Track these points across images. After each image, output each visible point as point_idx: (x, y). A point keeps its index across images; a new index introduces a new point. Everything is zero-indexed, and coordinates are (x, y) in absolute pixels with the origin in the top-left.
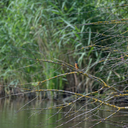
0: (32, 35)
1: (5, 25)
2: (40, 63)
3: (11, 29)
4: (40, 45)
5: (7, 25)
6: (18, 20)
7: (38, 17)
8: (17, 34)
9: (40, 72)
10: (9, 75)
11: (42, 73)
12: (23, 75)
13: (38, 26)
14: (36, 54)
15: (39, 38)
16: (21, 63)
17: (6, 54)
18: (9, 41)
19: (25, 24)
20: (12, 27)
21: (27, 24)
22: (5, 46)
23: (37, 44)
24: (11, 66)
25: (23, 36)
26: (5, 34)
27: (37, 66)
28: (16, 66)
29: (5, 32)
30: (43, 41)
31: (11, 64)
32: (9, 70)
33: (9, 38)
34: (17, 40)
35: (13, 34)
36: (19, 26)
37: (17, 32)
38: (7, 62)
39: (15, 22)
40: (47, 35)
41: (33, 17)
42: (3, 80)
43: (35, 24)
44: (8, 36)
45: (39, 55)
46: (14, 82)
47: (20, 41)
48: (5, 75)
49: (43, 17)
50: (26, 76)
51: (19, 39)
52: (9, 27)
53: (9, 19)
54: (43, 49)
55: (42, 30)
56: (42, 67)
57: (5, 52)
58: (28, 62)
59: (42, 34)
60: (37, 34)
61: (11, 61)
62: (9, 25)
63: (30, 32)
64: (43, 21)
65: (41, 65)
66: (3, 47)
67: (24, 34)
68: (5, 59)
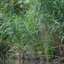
0: (38, 28)
1: (24, 24)
2: (42, 42)
3: (27, 25)
4: (42, 33)
5: (25, 23)
6: (30, 21)
7: (41, 19)
8: (30, 28)
9: (42, 47)
10: (26, 49)
11: (43, 47)
12: (33, 48)
13: (40, 24)
14: (40, 37)
15: (41, 30)
16: (32, 42)
17: (25, 38)
18: (26, 31)
19: (34, 23)
20: (28, 24)
21: (35, 23)
22: (24, 34)
23: (40, 33)
24: (27, 44)
25: (33, 29)
26: (24, 28)
27: (40, 44)
28: (30, 44)
29: (24, 27)
30: (43, 31)
31: (27, 43)
32: (26, 46)
33: (26, 30)
34: (30, 31)
35: (28, 28)
36: (31, 24)
37: (30, 27)
38: (25, 42)
39: (29, 22)
40: (45, 28)
41: (38, 19)
42: (23, 51)
43: (39, 23)
44: (26, 29)
45: (41, 38)
46: (29, 52)
47: (32, 31)
48: (24, 48)
49: (43, 19)
50: (35, 49)
51: (31, 30)
52: (26, 24)
53: (26, 20)
54: (43, 35)
55: (43, 26)
56: (43, 44)
57: (24, 37)
58: (36, 42)
59: (42, 28)
60: (40, 28)
61: (27, 41)
62: (26, 23)
63: (37, 27)
64: (43, 21)
65: (42, 43)
66: (23, 35)
67: (34, 28)
68: (24, 41)
